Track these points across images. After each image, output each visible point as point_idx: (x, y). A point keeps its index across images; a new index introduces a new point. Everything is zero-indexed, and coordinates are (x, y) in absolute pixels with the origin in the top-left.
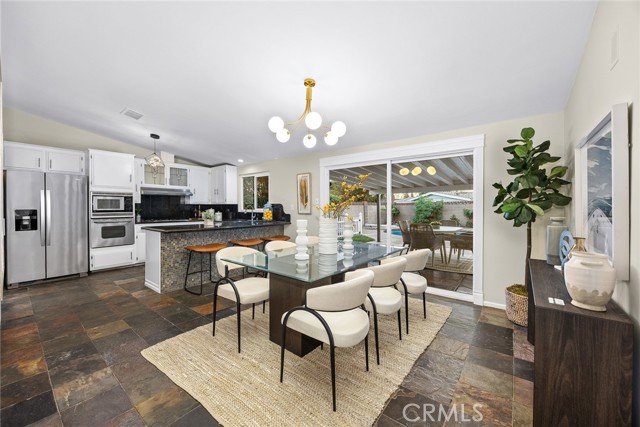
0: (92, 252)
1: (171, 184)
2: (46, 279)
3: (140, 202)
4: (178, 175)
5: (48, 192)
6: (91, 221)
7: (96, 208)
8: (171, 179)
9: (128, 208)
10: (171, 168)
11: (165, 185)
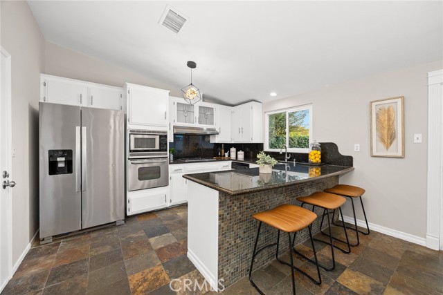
0: (129, 195)
1: (200, 122)
2: (82, 230)
3: (172, 141)
4: (206, 114)
5: (84, 129)
6: (129, 162)
7: (133, 148)
8: (199, 118)
9: (163, 147)
10: (200, 107)
11: (194, 124)
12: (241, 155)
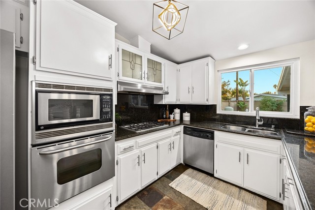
1: (148, 79)
3: (116, 103)
4: (154, 69)
7: (44, 120)
8: (148, 73)
9: (105, 118)
10: (149, 59)
11: (143, 84)
12: (187, 117)
